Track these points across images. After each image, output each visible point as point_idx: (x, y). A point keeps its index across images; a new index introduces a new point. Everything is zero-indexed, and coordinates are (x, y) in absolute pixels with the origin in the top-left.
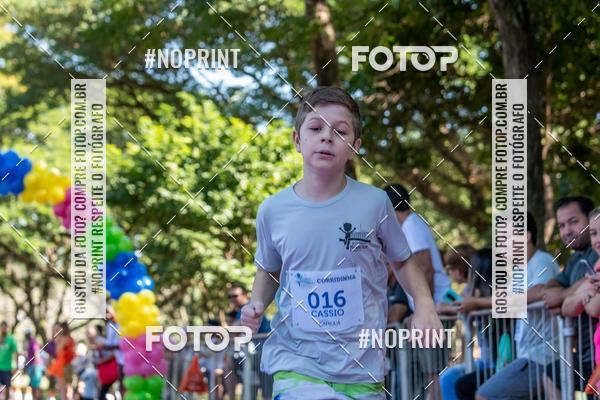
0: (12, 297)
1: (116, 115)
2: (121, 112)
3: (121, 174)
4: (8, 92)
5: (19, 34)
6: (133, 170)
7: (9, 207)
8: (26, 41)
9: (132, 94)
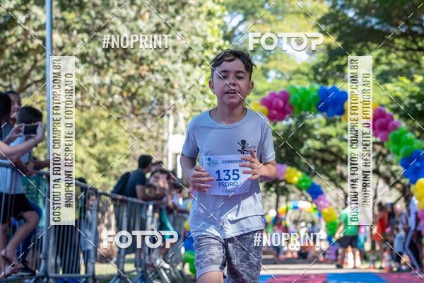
0: (342, 189)
1: (404, 58)
2: (407, 55)
3: (411, 97)
4: (329, 47)
5: (333, 7)
6: (419, 93)
7: (335, 126)
8: (338, 11)
9: (415, 42)
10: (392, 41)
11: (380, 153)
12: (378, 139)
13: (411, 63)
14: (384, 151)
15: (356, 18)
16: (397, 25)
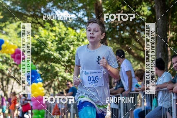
1: (32, 26)
3: (33, 45)
6: (36, 44)
8: (3, 2)
9: (37, 20)
10: (26, 18)
11: (16, 69)
12: (16, 63)
13: (34, 29)
14: (18, 68)
15: (10, 6)
16: (29, 11)
